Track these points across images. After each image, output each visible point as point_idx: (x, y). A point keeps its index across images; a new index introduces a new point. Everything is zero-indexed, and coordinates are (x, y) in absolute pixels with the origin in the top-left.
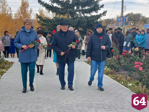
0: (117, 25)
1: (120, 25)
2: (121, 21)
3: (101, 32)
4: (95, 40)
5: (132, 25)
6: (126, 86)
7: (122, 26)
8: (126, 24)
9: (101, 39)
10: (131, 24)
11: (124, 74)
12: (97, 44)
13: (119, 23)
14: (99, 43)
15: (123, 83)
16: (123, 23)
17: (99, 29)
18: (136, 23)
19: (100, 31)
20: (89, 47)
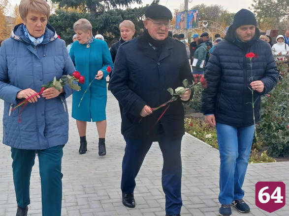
0: (176, 28)
1: (183, 27)
2: (183, 20)
3: (249, 39)
4: (229, 62)
5: (204, 28)
6: (201, 139)
7: (187, 29)
8: (194, 25)
9: (251, 59)
10: (204, 25)
11: (196, 118)
12: (237, 75)
13: (181, 23)
14: (241, 72)
15: (195, 133)
16: (188, 23)
17: (246, 29)
18: (212, 23)
19: (248, 35)
20: (212, 83)
